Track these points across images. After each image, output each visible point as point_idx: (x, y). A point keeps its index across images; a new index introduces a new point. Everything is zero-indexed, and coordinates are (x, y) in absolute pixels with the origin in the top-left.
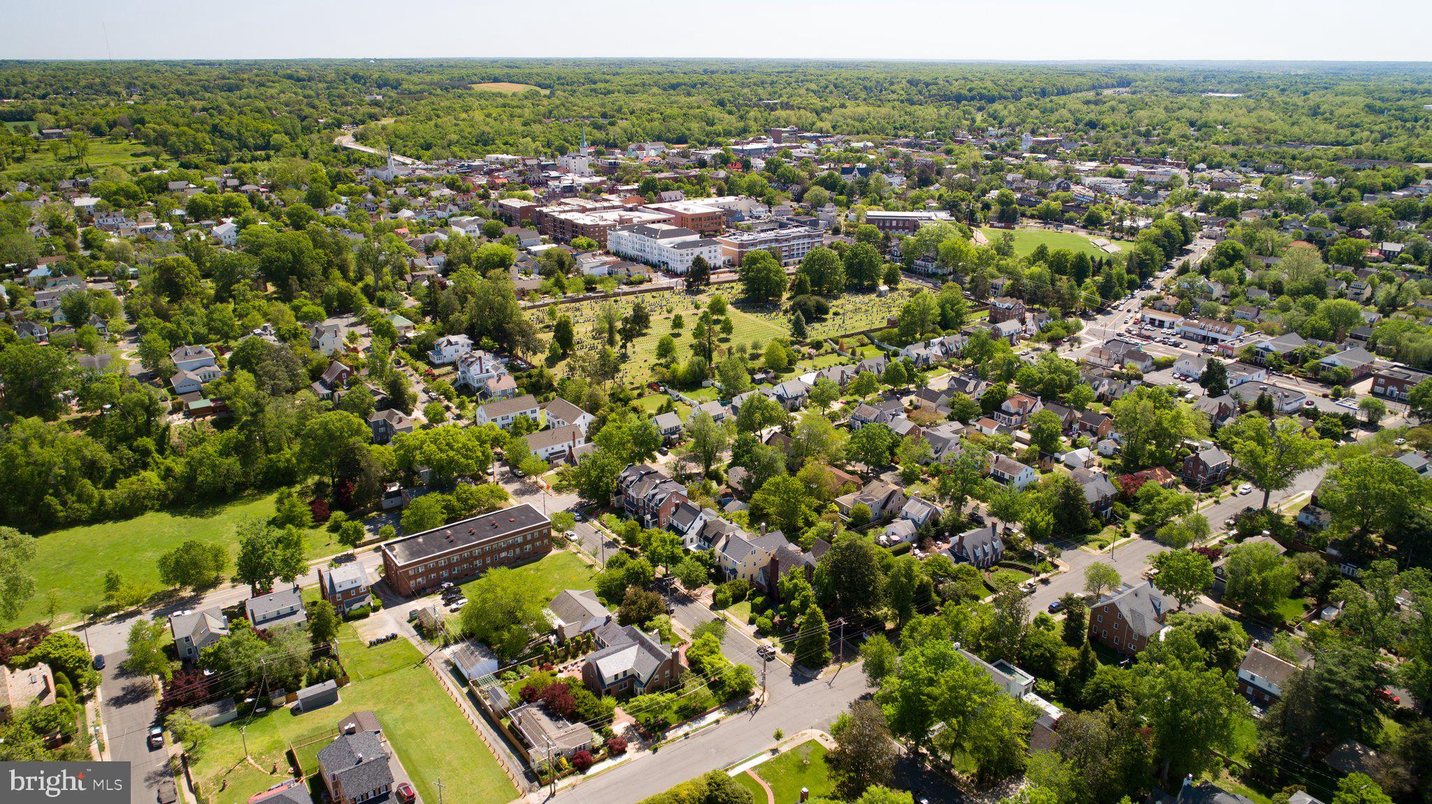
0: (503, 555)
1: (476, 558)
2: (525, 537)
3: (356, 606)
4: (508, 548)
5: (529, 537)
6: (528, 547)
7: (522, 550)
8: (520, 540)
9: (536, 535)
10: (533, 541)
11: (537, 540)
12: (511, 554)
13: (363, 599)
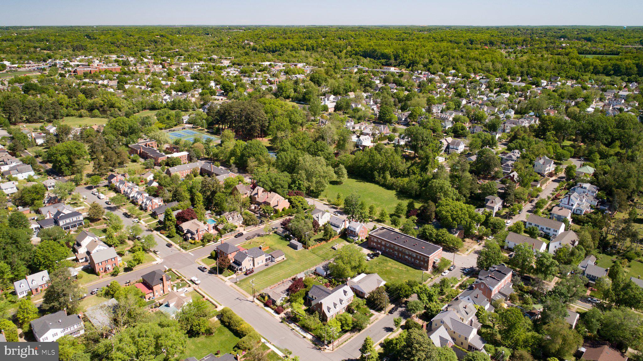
0: (407, 257)
1: (396, 250)
2: (417, 256)
3: (351, 237)
4: (409, 256)
5: (419, 257)
6: (418, 261)
7: (415, 260)
8: (414, 256)
9: (422, 258)
10: (419, 260)
11: (422, 261)
12: (410, 259)
13: (354, 237)
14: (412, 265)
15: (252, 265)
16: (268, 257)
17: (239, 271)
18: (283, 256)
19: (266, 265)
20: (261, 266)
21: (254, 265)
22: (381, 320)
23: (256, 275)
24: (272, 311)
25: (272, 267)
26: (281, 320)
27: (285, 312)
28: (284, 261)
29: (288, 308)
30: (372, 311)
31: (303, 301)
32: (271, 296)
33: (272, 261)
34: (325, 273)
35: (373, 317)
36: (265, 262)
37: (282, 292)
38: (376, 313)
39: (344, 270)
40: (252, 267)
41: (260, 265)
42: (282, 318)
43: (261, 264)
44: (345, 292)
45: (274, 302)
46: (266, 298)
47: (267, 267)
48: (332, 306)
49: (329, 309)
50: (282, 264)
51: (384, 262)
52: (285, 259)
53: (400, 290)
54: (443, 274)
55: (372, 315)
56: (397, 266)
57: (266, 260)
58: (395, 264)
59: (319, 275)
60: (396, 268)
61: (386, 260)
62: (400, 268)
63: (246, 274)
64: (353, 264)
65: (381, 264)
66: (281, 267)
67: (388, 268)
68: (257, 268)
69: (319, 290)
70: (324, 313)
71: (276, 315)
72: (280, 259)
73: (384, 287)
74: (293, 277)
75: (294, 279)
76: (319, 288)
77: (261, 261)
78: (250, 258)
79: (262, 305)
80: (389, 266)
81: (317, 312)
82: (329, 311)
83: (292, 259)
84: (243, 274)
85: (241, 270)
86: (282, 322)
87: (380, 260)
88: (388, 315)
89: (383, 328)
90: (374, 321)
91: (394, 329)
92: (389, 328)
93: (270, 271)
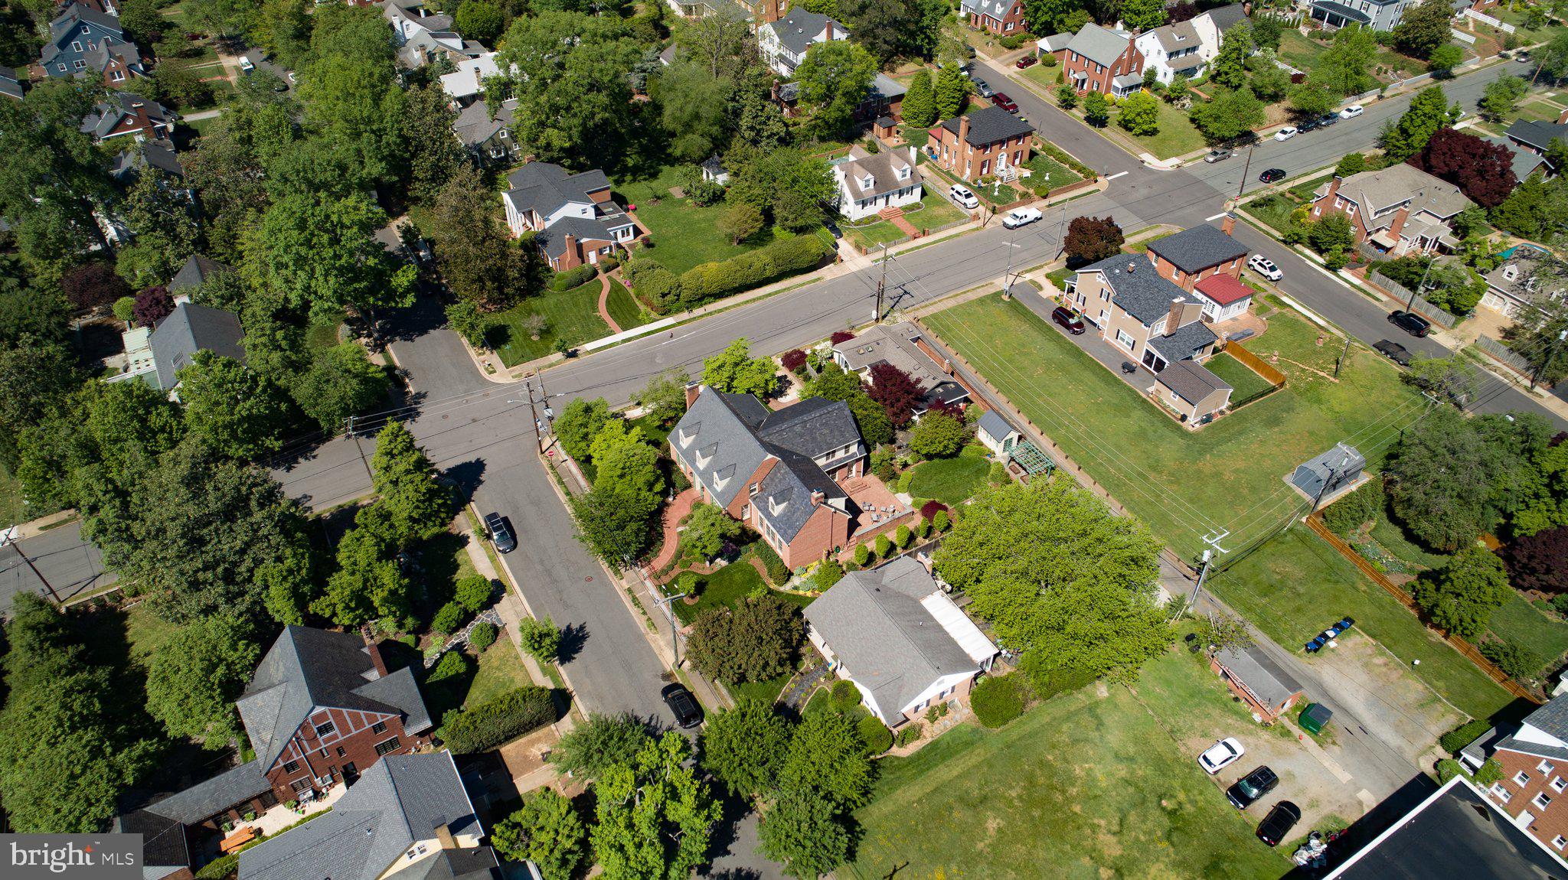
16: (1157, 354)
19: (1129, 368)
28: (1163, 417)
36: (1137, 357)
41: (1118, 343)
43: (1124, 347)
47: (1119, 373)
66: (1122, 409)
77: (1129, 338)
83: (1200, 450)
88: (667, 676)
89: (582, 628)
90: (644, 613)
91: (562, 663)
92: (578, 650)
93: (1088, 376)
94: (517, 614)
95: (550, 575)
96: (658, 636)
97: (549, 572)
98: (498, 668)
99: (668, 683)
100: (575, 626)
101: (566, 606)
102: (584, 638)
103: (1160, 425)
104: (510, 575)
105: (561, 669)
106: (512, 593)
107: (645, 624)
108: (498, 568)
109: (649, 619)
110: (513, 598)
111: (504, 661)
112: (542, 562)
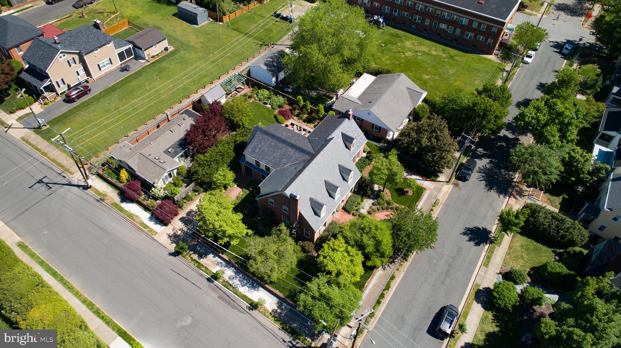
0: (443, 25)
2: (472, 22)
4: (451, 22)
5: (475, 25)
6: (470, 34)
7: (462, 33)
8: (465, 21)
9: (483, 27)
10: (477, 31)
11: (482, 33)
12: (450, 29)
14: (454, 43)
15: (82, 72)
16: (123, 49)
17: (46, 94)
18: (165, 43)
19: (124, 69)
20: (111, 73)
21: (88, 73)
22: (446, 205)
23: (96, 99)
24: (144, 216)
25: (138, 74)
26: (172, 247)
27: (182, 214)
28: (167, 56)
29: (187, 198)
30: (417, 180)
31: (231, 175)
32: (135, 169)
33: (138, 57)
34: (274, 79)
35: (425, 196)
36: (118, 63)
37: (167, 152)
38: (427, 184)
39: (326, 71)
40: (83, 77)
41: (105, 70)
42: (175, 238)
43: (108, 68)
44: (348, 140)
45: (147, 186)
46: (124, 175)
47: (126, 74)
48: (322, 196)
49: (316, 208)
50: (164, 64)
51: (395, 40)
52: (171, 49)
53: (484, 116)
54: (526, 59)
55: (420, 191)
56: (424, 49)
57: (121, 56)
58: (420, 44)
59: (260, 87)
60: (424, 53)
61: (397, 36)
62: (434, 53)
63: (68, 100)
64: (347, 53)
65: (389, 46)
66: (162, 70)
67: (409, 54)
68: (101, 78)
69: (274, 142)
70: (302, 221)
71: (158, 228)
72: (156, 50)
73: (426, 106)
74: (195, 97)
75: (198, 105)
76: (274, 137)
77: (106, 61)
78: (69, 57)
79: (113, 195)
80: (410, 50)
81: (283, 227)
82: (316, 214)
83: (187, 47)
84: (59, 98)
85: (51, 88)
86: (176, 254)
87: (386, 37)
88: (456, 185)
89: (464, 234)
90: (432, 210)
91: (490, 232)
92: (478, 229)
93: (133, 84)
94: (486, 272)
95: (448, 271)
96: (439, 198)
97: (447, 273)
98: (522, 258)
99: (460, 182)
100: (466, 238)
101: (460, 249)
102: (469, 229)
103: (171, 58)
104: (466, 296)
105: (493, 231)
106: (477, 285)
107: (437, 207)
108: (468, 307)
109: (433, 206)
110: (478, 281)
111: (516, 259)
112: (443, 282)
